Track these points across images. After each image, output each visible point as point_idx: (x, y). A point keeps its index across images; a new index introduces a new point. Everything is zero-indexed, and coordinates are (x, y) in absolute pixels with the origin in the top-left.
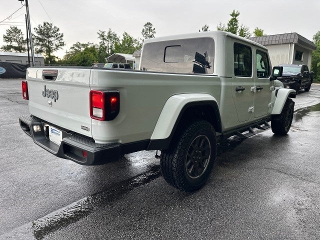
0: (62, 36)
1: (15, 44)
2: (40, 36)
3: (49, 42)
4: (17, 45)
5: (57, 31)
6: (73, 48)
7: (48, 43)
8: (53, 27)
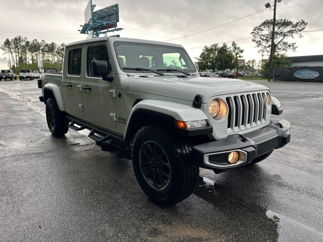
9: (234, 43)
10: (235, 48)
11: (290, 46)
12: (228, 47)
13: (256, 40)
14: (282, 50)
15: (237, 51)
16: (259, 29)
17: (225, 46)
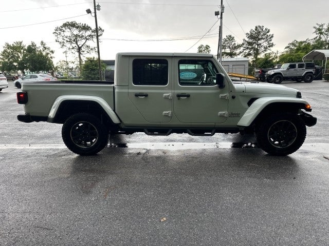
0: (272, 37)
1: (228, 51)
2: (251, 41)
3: (258, 45)
4: (229, 52)
5: (268, 32)
6: (289, 47)
7: (256, 46)
8: (264, 29)
9: (42, 42)
10: (45, 48)
11: (92, 49)
12: (37, 46)
13: (60, 40)
14: (86, 52)
15: (47, 51)
16: (61, 30)
17: (34, 45)
